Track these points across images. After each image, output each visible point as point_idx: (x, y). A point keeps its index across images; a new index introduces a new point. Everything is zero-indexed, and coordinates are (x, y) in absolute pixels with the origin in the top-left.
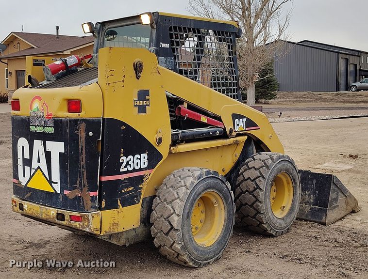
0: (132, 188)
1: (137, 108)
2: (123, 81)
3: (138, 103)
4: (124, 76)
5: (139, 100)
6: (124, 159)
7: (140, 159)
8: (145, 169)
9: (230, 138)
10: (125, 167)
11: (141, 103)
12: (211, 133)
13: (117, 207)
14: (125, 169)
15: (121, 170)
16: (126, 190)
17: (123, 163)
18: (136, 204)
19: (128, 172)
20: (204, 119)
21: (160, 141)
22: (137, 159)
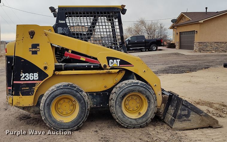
0: (28, 88)
1: (31, 52)
2: (23, 40)
3: (32, 50)
4: (23, 38)
5: (32, 48)
6: (23, 75)
7: (33, 75)
8: (37, 80)
9: (104, 70)
10: (24, 78)
11: (34, 50)
12: (87, 66)
13: (19, 95)
14: (24, 79)
15: (21, 80)
16: (24, 88)
17: (22, 76)
18: (31, 95)
19: (25, 80)
20: (83, 59)
21: (46, 68)
22: (31, 75)
